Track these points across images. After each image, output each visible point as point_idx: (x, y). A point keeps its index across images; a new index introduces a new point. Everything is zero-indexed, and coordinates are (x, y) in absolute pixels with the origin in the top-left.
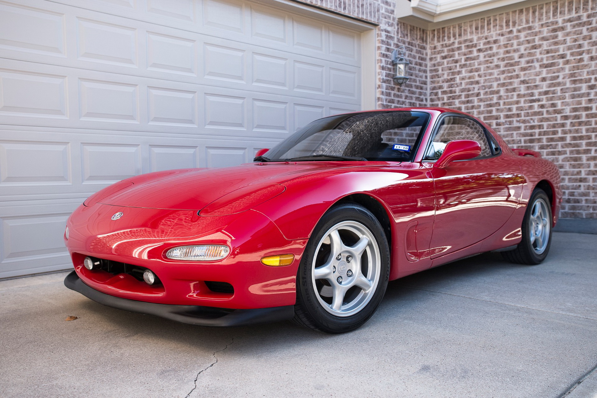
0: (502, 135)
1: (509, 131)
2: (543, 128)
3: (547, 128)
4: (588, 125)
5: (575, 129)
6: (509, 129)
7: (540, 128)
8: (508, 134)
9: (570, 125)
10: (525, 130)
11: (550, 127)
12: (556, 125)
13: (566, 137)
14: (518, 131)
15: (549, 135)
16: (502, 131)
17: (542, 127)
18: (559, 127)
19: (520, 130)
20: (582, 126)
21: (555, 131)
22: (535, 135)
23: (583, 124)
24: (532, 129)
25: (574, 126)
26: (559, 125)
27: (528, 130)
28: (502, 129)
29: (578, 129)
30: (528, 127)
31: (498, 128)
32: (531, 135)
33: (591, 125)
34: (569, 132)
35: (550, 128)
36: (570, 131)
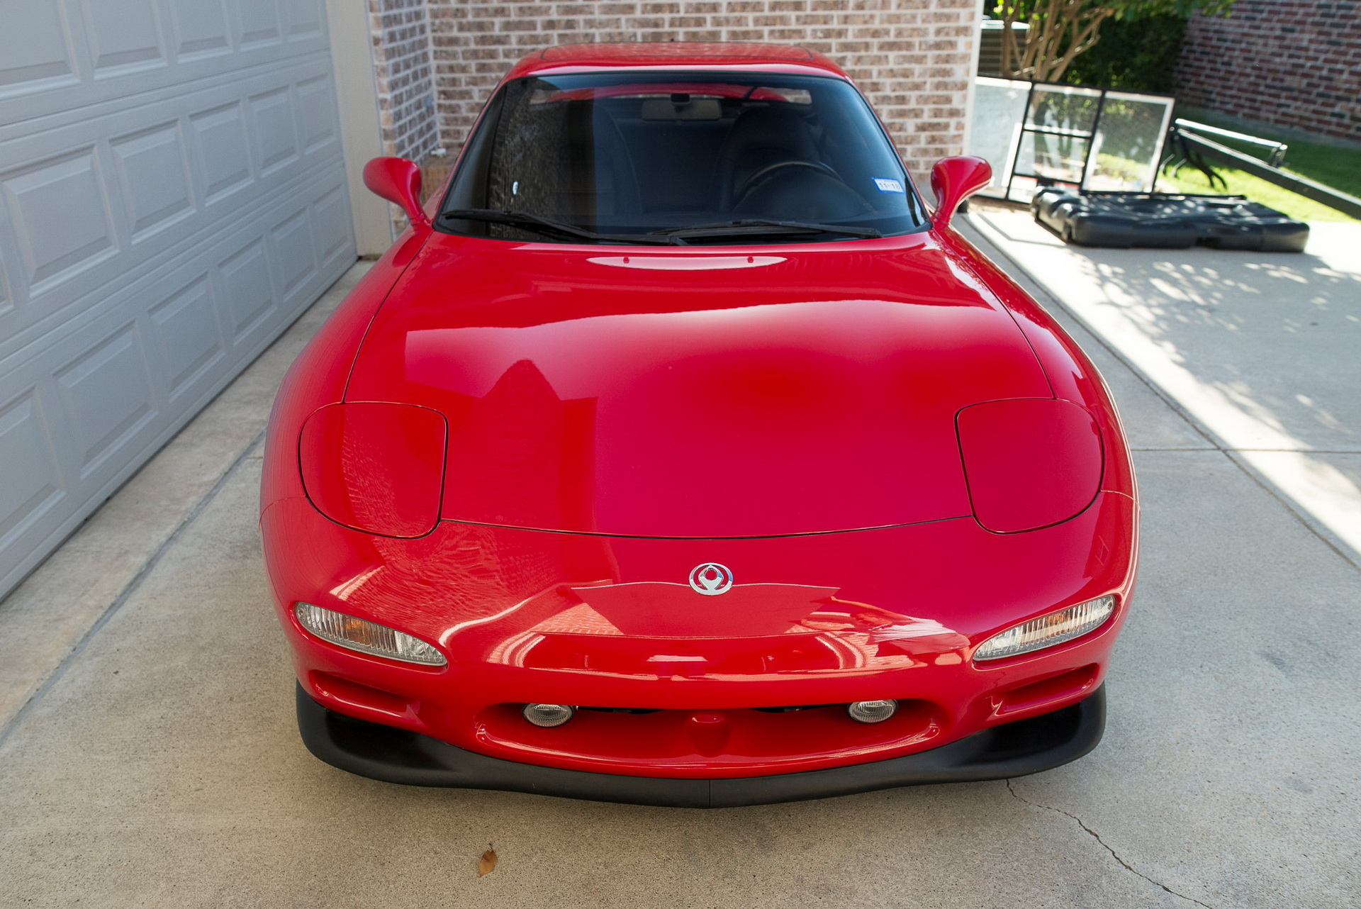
0: (598, 21)
1: (613, 13)
2: (678, 12)
3: (686, 12)
4: (757, 11)
5: (736, 17)
6: (610, 9)
7: (671, 12)
8: (609, 20)
9: (727, 9)
10: (643, 12)
11: (690, 10)
12: (702, 7)
13: (720, 32)
14: (630, 13)
15: (689, 26)
16: (597, 11)
17: (675, 9)
18: (707, 12)
19: (633, 13)
20: (748, 11)
21: (700, 18)
22: (663, 26)
23: (749, 8)
24: (657, 12)
25: (733, 10)
26: (707, 7)
27: (648, 13)
28: (596, 7)
29: (741, 17)
30: (649, 8)
31: (588, 6)
32: (656, 25)
33: (762, 11)
34: (724, 22)
35: (692, 12)
36: (727, 21)
